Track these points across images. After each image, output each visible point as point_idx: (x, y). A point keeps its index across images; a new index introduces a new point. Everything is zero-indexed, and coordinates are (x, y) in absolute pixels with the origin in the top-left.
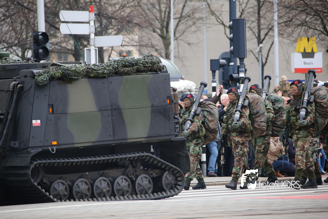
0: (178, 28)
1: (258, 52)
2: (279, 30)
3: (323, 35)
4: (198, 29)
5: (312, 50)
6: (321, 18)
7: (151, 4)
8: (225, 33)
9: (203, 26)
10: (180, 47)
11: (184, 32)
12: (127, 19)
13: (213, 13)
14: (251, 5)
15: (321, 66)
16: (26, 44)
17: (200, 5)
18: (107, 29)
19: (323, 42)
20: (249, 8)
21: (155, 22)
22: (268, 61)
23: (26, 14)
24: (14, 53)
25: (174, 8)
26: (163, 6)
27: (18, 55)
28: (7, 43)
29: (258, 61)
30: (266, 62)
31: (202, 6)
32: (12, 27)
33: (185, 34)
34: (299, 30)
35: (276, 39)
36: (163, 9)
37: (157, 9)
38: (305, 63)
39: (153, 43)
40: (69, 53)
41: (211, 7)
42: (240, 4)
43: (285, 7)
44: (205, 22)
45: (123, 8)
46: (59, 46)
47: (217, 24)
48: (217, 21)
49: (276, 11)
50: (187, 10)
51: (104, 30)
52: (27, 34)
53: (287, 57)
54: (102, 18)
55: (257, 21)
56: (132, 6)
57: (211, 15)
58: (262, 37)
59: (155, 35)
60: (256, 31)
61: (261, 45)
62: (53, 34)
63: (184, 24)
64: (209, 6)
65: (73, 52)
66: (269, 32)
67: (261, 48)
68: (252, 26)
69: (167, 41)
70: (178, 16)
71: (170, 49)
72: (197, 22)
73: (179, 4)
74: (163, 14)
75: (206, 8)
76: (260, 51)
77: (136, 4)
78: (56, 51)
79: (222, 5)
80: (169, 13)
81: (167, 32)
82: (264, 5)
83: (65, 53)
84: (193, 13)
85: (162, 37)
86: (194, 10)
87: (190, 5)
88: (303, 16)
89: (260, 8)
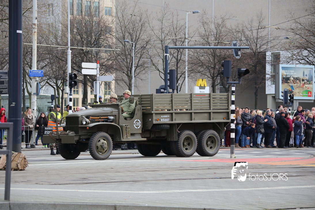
0: (136, 71)
3: (210, 79)
4: (146, 72)
5: (204, 85)
7: (123, 59)
8: (159, 75)
9: (148, 71)
10: (137, 81)
11: (139, 73)
12: (111, 66)
13: (154, 65)
14: (173, 61)
20: (172, 63)
21: (124, 68)
25: (134, 61)
26: (128, 60)
31: (148, 61)
33: (140, 74)
35: (187, 79)
36: (129, 62)
37: (125, 62)
38: (200, 92)
39: (123, 79)
44: (149, 69)
45: (108, 61)
47: (156, 70)
48: (155, 68)
49: (187, 66)
50: (140, 62)
53: (190, 88)
56: (113, 60)
58: (179, 78)
59: (124, 74)
63: (139, 70)
64: (152, 61)
65: (83, 82)
66: (182, 75)
67: (179, 83)
69: (131, 78)
70: (136, 65)
71: (132, 82)
72: (146, 69)
73: (136, 59)
74: (128, 64)
75: (150, 62)
76: (179, 85)
79: (159, 61)
80: (132, 64)
81: (131, 73)
82: (180, 62)
84: (143, 64)
85: (127, 75)
86: (144, 63)
87: (142, 60)
88: (199, 68)
89: (177, 63)
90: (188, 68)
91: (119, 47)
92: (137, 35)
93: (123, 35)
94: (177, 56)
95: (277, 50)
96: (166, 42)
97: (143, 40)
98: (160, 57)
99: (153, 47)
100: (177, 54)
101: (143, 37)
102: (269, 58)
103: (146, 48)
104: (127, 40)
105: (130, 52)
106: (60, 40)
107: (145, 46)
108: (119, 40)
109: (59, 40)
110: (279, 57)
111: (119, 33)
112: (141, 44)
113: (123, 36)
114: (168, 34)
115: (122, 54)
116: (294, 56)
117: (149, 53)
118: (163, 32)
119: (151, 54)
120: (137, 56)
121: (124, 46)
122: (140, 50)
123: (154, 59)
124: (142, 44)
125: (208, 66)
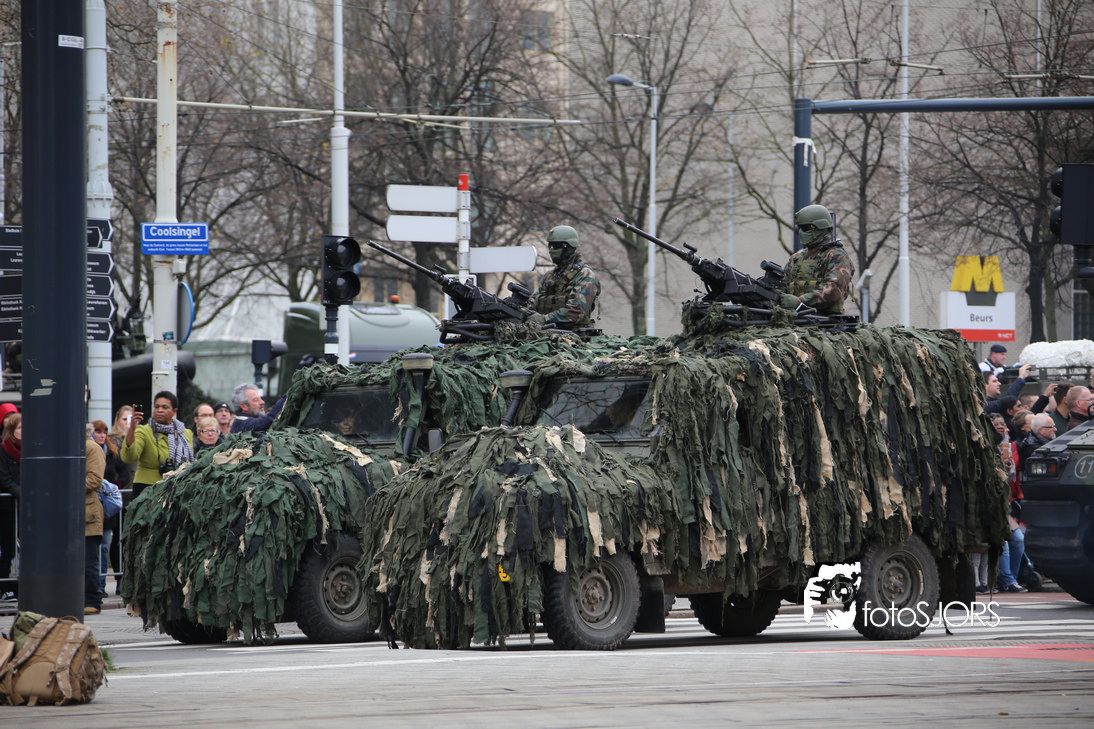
0: (667, 225)
1: (860, 289)
2: (912, 236)
3: (1018, 252)
4: (716, 227)
5: (992, 286)
6: (1013, 209)
7: (603, 165)
8: (780, 239)
9: (726, 220)
10: (670, 272)
11: (680, 234)
12: (545, 200)
13: (751, 190)
14: (845, 173)
15: (1011, 326)
16: (302, 256)
17: (721, 170)
18: (496, 223)
19: (1015, 269)
20: (839, 180)
21: (611, 208)
22: (883, 309)
23: (302, 184)
24: (272, 275)
25: (658, 175)
26: (630, 170)
27: (281, 283)
28: (257, 254)
29: (860, 308)
30: (878, 311)
31: (726, 171)
32: (269, 215)
33: (684, 238)
34: (960, 238)
35: (905, 258)
36: (632, 178)
37: (616, 178)
38: (973, 318)
39: (606, 259)
40: (401, 279)
41: (747, 177)
42: (817, 170)
43: (927, 181)
44: (730, 212)
45: (533, 175)
46: (379, 262)
47: (761, 217)
48: (762, 209)
49: (906, 193)
50: (688, 181)
51: (487, 225)
52: (303, 232)
53: (929, 303)
54: (485, 197)
55: (857, 212)
56: (557, 169)
57: (747, 195)
58: (870, 252)
59: (610, 239)
60: (855, 236)
61: (868, 272)
62: (366, 231)
63: (681, 216)
64: (743, 174)
65: (414, 278)
66: (885, 238)
67: (868, 278)
68: (846, 224)
69: (640, 255)
70: (668, 195)
71: (645, 275)
72: (713, 211)
73: (669, 165)
74: (631, 189)
75: (735, 177)
76: (866, 286)
77: (567, 165)
78: (372, 273)
79: (775, 172)
80: (646, 188)
82: (875, 175)
83: (395, 279)
84: (702, 189)
85: (627, 244)
86: (707, 182)
87: (697, 168)
88: (970, 204)
89: (865, 182)
90: (910, 202)
91: (583, 107)
92: (673, 52)
93: (606, 50)
94: (865, 147)
96: (808, 82)
97: (702, 75)
98: (781, 154)
99: (748, 106)
100: (861, 137)
101: (699, 60)
103: (716, 109)
104: (625, 75)
105: (638, 133)
106: (308, 79)
107: (709, 100)
108: (585, 76)
109: (301, 82)
111: (585, 43)
112: (690, 93)
113: (606, 56)
114: (819, 41)
115: (600, 140)
117: (730, 133)
118: (795, 31)
119: (739, 141)
120: (670, 150)
121: (613, 103)
122: (686, 123)
123: (754, 162)
124: (694, 95)
125: (1009, 193)
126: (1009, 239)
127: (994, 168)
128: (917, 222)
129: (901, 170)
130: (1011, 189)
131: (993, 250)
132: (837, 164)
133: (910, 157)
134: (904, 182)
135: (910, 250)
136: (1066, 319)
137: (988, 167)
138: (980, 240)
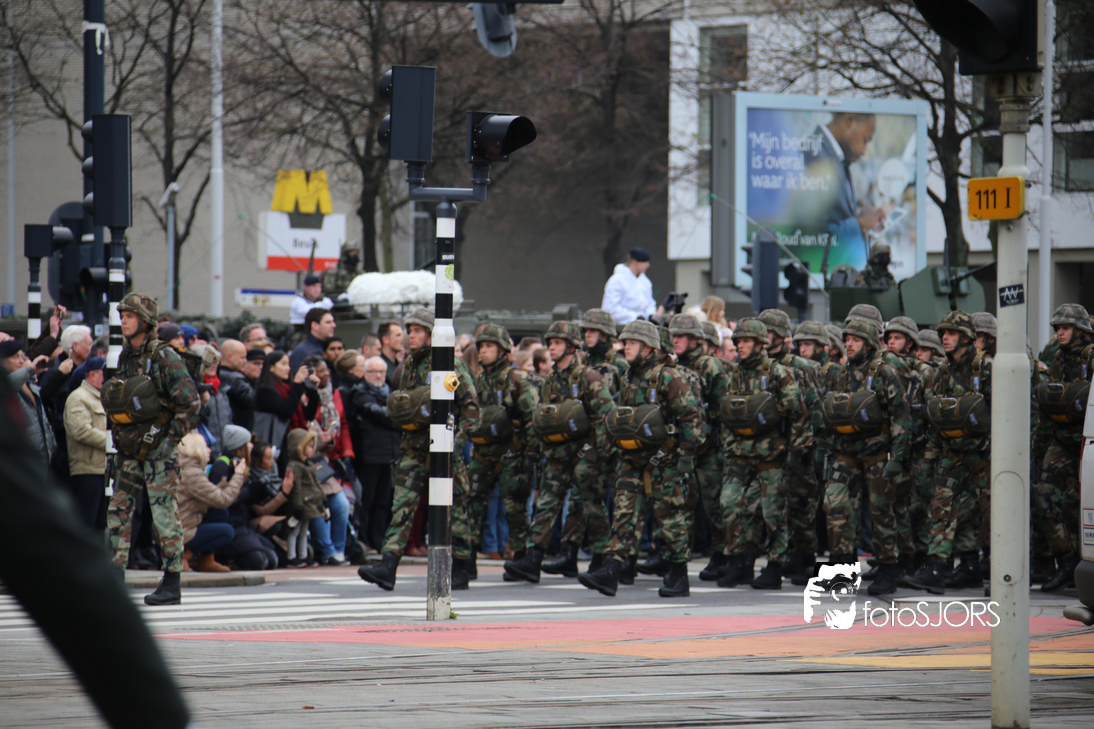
1: (165, 206)
2: (227, 144)
3: (349, 167)
5: (318, 205)
6: (343, 117)
8: (71, 143)
13: (35, 84)
14: (148, 67)
19: (346, 187)
20: (141, 76)
22: (193, 230)
29: (165, 228)
30: (187, 233)
31: (5, 60)
34: (278, 150)
35: (218, 170)
38: (296, 243)
41: (31, 68)
42: (115, 63)
43: (245, 80)
44: (10, 108)
47: (48, 117)
48: (48, 106)
49: (219, 93)
53: (246, 224)
55: (162, 114)
57: (31, 89)
58: (177, 161)
60: (160, 141)
61: (174, 186)
64: (25, 63)
66: (196, 147)
67: (174, 194)
68: (149, 127)
75: (16, 67)
76: (171, 203)
79: (64, 63)
82: (183, 71)
88: (295, 110)
89: (171, 80)
90: (224, 105)
94: (171, 36)
95: (726, 10)
98: (70, 41)
100: (167, 24)
102: (684, 56)
110: (738, 52)
116: (825, 43)
117: (9, 14)
119: (19, 24)
123: (38, 49)
125: (338, 97)
126: (339, 150)
127: (322, 66)
128: (233, 128)
129: (213, 66)
130: (341, 92)
131: (319, 165)
132: (139, 56)
133: (223, 52)
134: (217, 81)
135: (225, 161)
136: (405, 247)
137: (315, 66)
138: (306, 151)
